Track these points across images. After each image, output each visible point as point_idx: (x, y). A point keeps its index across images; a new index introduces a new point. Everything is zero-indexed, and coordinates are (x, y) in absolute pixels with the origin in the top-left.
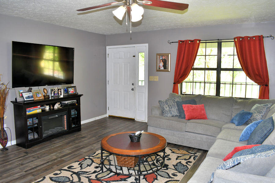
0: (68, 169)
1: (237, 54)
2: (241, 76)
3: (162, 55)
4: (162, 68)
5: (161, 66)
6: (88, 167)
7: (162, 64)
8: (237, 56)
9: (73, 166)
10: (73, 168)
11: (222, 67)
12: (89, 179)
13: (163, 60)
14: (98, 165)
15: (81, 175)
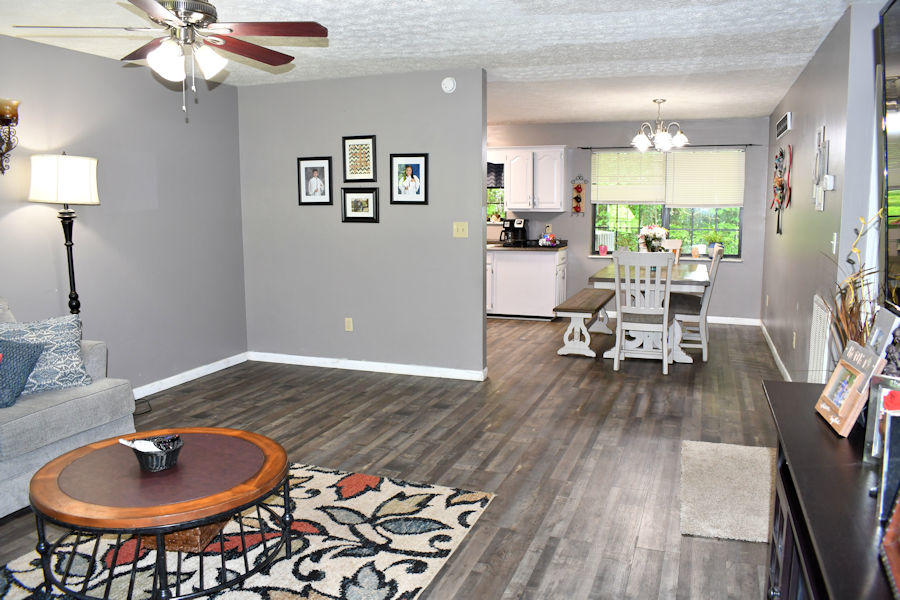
0: (424, 559)
6: (349, 575)
9: (409, 571)
10: (408, 565)
12: (326, 534)
14: (315, 584)
15: (360, 544)
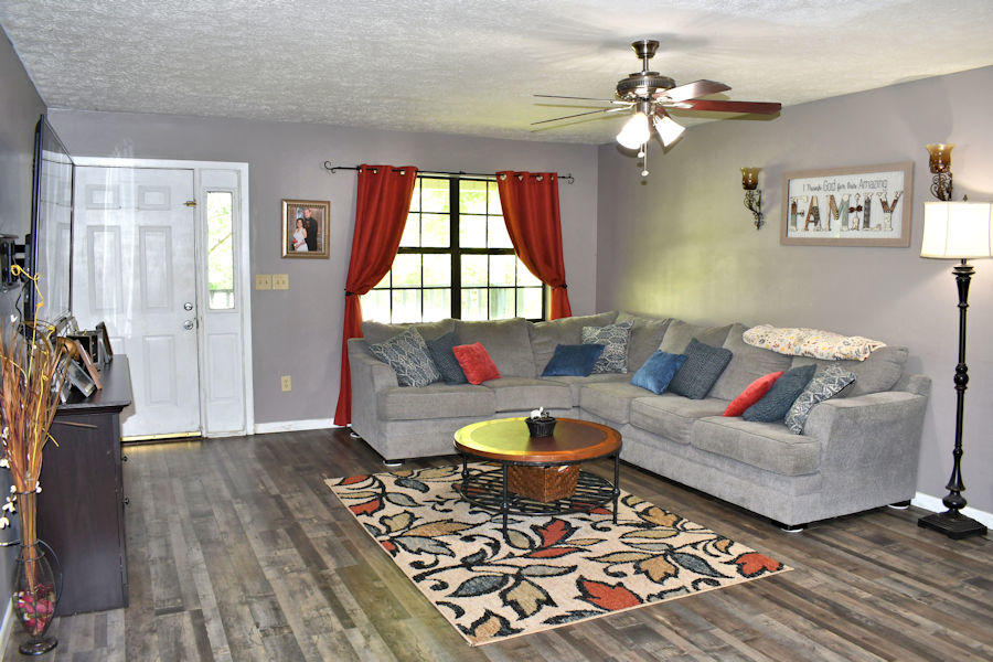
1: (501, 213)
2: (509, 268)
3: (304, 204)
4: (304, 248)
5: (300, 241)
7: (301, 235)
8: (502, 218)
11: (461, 246)
13: (304, 221)
